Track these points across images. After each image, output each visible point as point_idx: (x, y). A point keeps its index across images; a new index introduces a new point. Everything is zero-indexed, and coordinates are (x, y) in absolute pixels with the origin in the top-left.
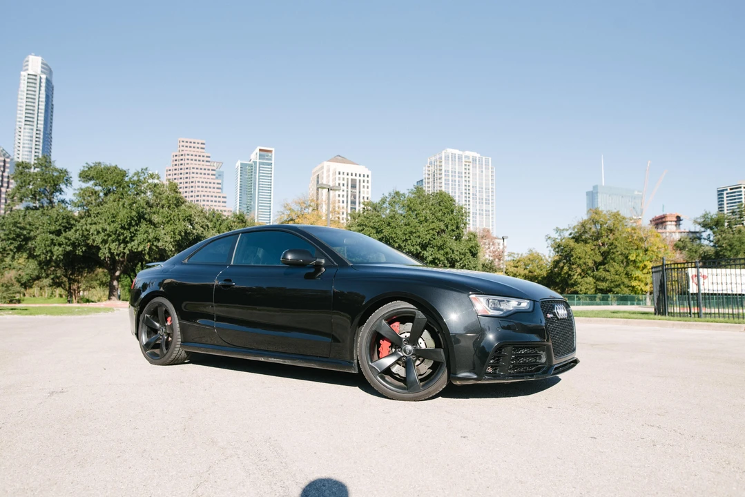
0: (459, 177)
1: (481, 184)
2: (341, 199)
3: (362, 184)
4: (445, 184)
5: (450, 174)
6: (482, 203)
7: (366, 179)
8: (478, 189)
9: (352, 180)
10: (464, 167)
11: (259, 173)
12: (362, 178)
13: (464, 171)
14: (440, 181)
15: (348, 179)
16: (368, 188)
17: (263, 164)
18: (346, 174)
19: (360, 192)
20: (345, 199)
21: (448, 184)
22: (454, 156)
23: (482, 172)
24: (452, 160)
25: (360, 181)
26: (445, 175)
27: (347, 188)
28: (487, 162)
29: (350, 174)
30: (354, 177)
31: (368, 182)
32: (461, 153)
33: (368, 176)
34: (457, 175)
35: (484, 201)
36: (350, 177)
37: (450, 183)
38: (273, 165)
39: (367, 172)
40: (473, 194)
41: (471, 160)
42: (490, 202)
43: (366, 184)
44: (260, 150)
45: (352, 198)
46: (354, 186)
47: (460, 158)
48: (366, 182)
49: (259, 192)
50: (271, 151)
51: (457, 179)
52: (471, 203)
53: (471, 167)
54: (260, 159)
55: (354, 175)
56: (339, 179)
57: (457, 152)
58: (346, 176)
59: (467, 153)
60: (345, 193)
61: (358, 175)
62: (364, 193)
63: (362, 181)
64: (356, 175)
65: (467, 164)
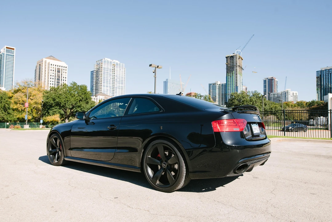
0: (110, 71)
1: (120, 75)
2: (52, 77)
3: (63, 71)
4: (104, 74)
5: (106, 69)
6: (120, 83)
7: (65, 68)
8: (118, 77)
9: (58, 68)
10: (112, 67)
11: (6, 59)
12: (63, 68)
13: (112, 69)
14: (101, 72)
15: (56, 68)
16: (66, 73)
17: (8, 55)
18: (55, 65)
19: (62, 75)
20: (54, 77)
21: (105, 74)
22: (108, 62)
23: (120, 70)
24: (107, 63)
25: (62, 69)
26: (104, 70)
27: (55, 72)
28: (123, 66)
29: (57, 66)
30: (59, 67)
31: (66, 70)
32: (111, 60)
33: (66, 67)
34: (109, 70)
35: (121, 83)
36: (57, 67)
37: (106, 73)
38: (15, 56)
39: (65, 65)
40: (116, 79)
41: (115, 64)
42: (123, 83)
43: (65, 71)
44: (7, 48)
45: (58, 77)
46: (59, 72)
47: (111, 63)
48: (65, 70)
49: (6, 70)
50: (14, 49)
51: (109, 72)
52: (115, 83)
53: (115, 67)
54: (6, 52)
55: (59, 66)
56: (51, 67)
57: (109, 60)
58: (54, 66)
59: (114, 61)
60: (54, 75)
61: (61, 66)
62: (64, 75)
63: (63, 70)
64: (60, 66)
65: (114, 66)
